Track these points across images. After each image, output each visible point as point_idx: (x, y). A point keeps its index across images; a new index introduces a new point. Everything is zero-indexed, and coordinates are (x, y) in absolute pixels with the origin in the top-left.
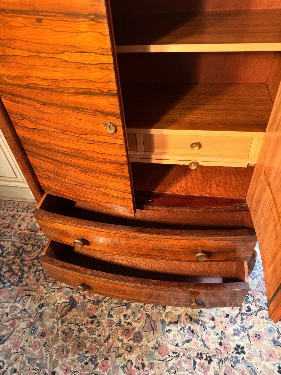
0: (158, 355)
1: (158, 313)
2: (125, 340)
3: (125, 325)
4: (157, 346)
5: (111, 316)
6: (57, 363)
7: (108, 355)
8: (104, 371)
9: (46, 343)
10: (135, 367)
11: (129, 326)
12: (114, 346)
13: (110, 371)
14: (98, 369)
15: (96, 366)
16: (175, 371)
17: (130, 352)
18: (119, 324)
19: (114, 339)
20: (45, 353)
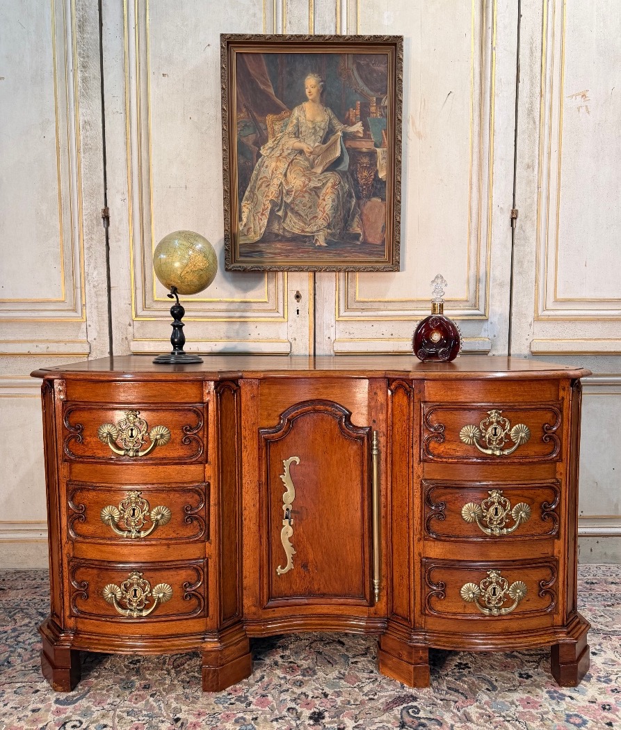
0: (345, 683)
1: (334, 649)
2: (288, 677)
3: (286, 664)
4: (342, 676)
5: (260, 659)
6: (181, 710)
7: (266, 691)
8: (265, 707)
9: (156, 694)
10: (313, 697)
11: (292, 665)
12: (273, 683)
13: (273, 706)
14: (252, 707)
15: (249, 704)
16: (376, 694)
17: (300, 686)
18: (276, 663)
19: (272, 679)
20: (154, 704)
